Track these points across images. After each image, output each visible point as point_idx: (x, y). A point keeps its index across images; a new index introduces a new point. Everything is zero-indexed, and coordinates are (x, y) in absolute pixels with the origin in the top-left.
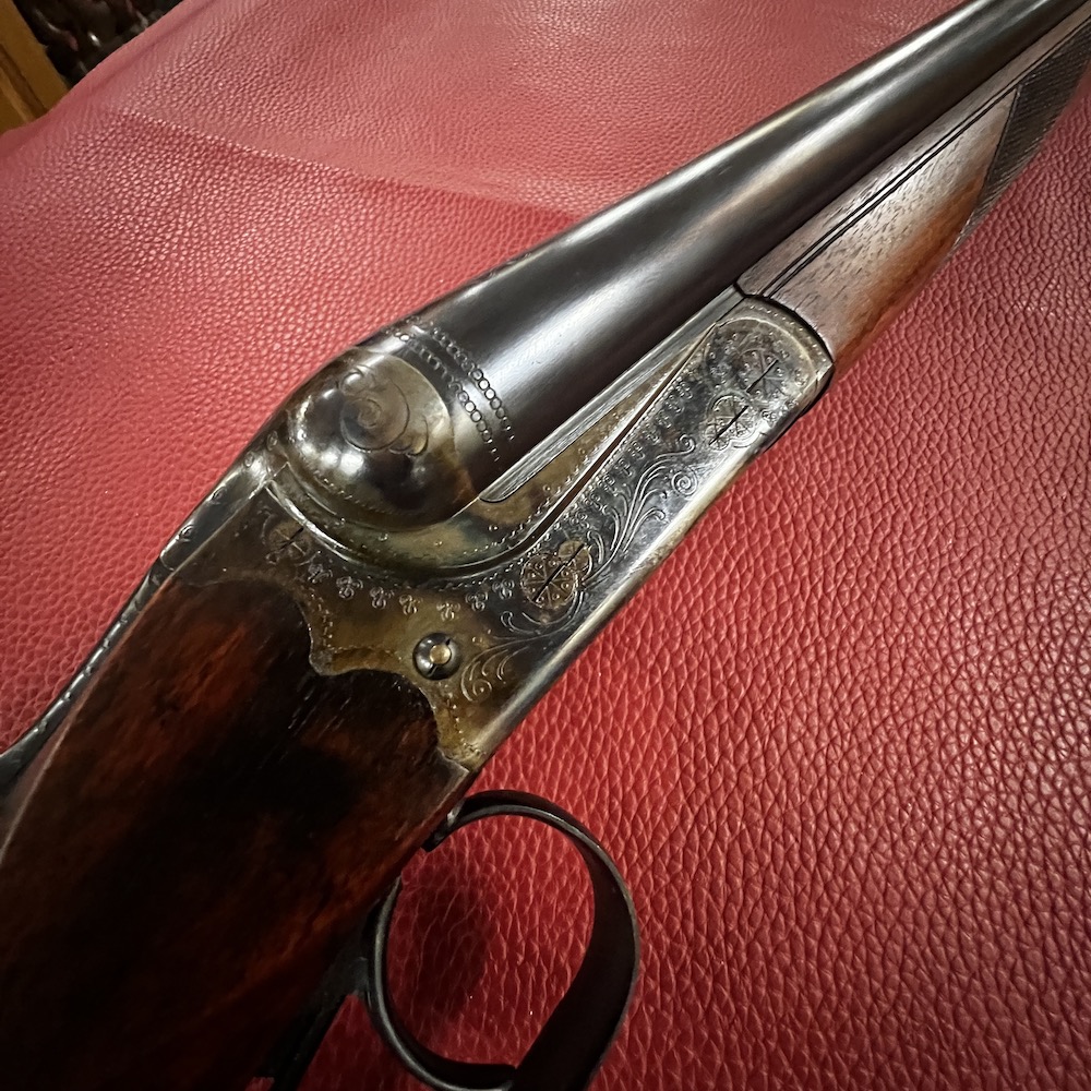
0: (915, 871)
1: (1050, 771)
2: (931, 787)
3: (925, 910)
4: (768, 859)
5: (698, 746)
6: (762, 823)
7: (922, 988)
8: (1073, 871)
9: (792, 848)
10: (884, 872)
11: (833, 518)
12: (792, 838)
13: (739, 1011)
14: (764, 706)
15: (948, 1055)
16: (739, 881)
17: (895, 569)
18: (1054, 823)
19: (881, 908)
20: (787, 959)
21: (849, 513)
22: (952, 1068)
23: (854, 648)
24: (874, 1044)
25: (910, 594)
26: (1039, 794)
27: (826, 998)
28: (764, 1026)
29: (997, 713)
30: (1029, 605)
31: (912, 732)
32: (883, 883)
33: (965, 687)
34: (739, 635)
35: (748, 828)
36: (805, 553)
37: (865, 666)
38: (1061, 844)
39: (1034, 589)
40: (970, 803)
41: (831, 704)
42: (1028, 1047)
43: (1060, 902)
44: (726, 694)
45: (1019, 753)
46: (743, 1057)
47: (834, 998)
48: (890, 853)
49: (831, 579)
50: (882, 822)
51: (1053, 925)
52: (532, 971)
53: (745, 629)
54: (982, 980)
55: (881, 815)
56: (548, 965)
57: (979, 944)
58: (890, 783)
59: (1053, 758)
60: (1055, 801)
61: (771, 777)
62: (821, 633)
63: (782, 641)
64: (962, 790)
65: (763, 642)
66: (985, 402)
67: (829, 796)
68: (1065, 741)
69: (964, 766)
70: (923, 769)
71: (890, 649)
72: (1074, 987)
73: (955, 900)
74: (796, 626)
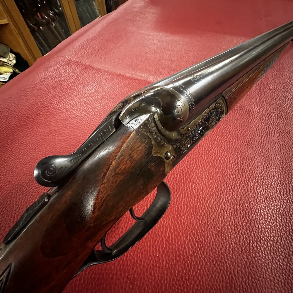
0: (217, 206)
2: (221, 192)
3: (218, 212)
4: (191, 203)
5: (179, 184)
6: (190, 197)
7: (216, 224)
8: (244, 207)
9: (195, 201)
10: (211, 206)
11: (207, 145)
13: (185, 227)
15: (220, 235)
16: (186, 206)
18: (242, 199)
19: (210, 212)
20: (193, 219)
22: (220, 237)
23: (209, 168)
24: (207, 233)
25: (220, 159)
26: (240, 194)
28: (189, 229)
29: (234, 181)
31: (218, 183)
32: (211, 208)
33: (229, 176)
35: (188, 198)
36: (201, 151)
38: (243, 202)
40: (228, 195)
42: (234, 234)
43: (242, 212)
45: (237, 187)
46: (185, 234)
47: (201, 226)
48: (213, 203)
50: (212, 198)
51: (240, 215)
57: (227, 218)
58: (214, 191)
59: (243, 189)
60: (243, 196)
61: (192, 190)
62: (203, 165)
63: (196, 166)
64: (226, 193)
65: (192, 166)
68: (246, 186)
70: (220, 189)
72: (242, 225)
73: (223, 211)
74: (198, 164)
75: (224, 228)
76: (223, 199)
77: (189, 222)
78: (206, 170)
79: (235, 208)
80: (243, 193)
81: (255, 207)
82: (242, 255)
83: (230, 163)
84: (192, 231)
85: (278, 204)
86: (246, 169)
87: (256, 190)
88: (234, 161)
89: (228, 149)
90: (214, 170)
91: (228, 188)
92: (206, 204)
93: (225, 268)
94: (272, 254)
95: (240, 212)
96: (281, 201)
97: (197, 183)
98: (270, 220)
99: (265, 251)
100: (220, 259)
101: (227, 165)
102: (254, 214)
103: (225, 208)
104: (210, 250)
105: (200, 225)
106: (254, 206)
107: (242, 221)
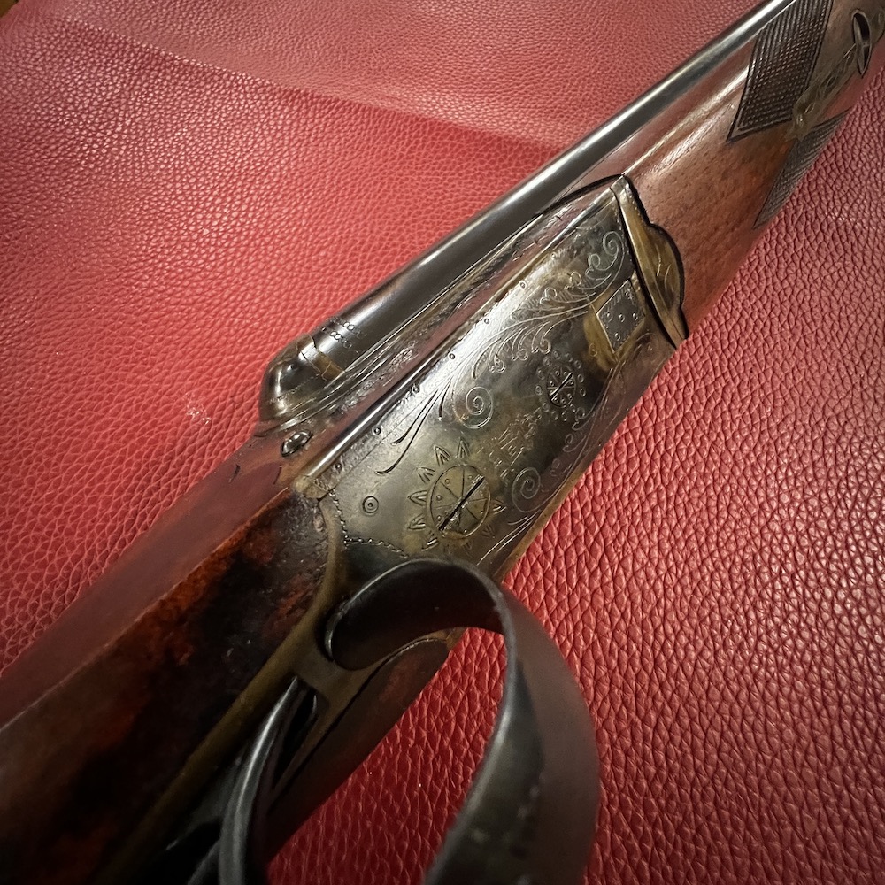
0: (732, 673)
1: (842, 595)
2: (747, 607)
3: (739, 704)
4: (614, 663)
5: (559, 573)
6: (611, 634)
7: (735, 765)
8: (856, 674)
9: (634, 655)
10: (707, 674)
11: (675, 388)
12: (634, 647)
14: (614, 541)
15: (753, 817)
16: (590, 681)
17: (724, 432)
19: (704, 702)
20: (628, 742)
21: (687, 385)
22: (756, 827)
23: (689, 495)
24: (695, 809)
25: (735, 452)
26: (833, 613)
27: (658, 773)
28: (608, 795)
29: (801, 549)
30: (831, 463)
31: (733, 562)
32: (706, 683)
33: (777, 528)
34: (595, 483)
35: (599, 638)
36: (650, 416)
37: (697, 510)
38: (849, 653)
39: (835, 449)
40: (777, 620)
41: (669, 540)
42: (816, 810)
43: (846, 697)
44: (583, 531)
45: (818, 581)
47: (665, 773)
48: (712, 659)
49: (671, 438)
50: (707, 634)
51: (840, 716)
52: (421, 753)
53: (600, 478)
54: (782, 760)
55: (706, 629)
56: (434, 747)
57: (781, 731)
58: (714, 604)
59: (845, 585)
60: (845, 619)
61: (619, 599)
62: (662, 482)
63: (630, 488)
64: (771, 609)
65: (614, 489)
66: (801, 296)
67: (665, 615)
68: (855, 571)
69: (774, 590)
70: (741, 593)
71: (718, 496)
72: (853, 763)
73: (763, 696)
74: (642, 476)
75: (771, 782)
76: (759, 638)
77: (608, 760)
78: (676, 506)
79: (814, 677)
80: (843, 604)
84: (623, 806)
92: (682, 665)
95: (840, 698)
97: (638, 567)
101: (767, 478)
103: (767, 684)
107: (850, 742)
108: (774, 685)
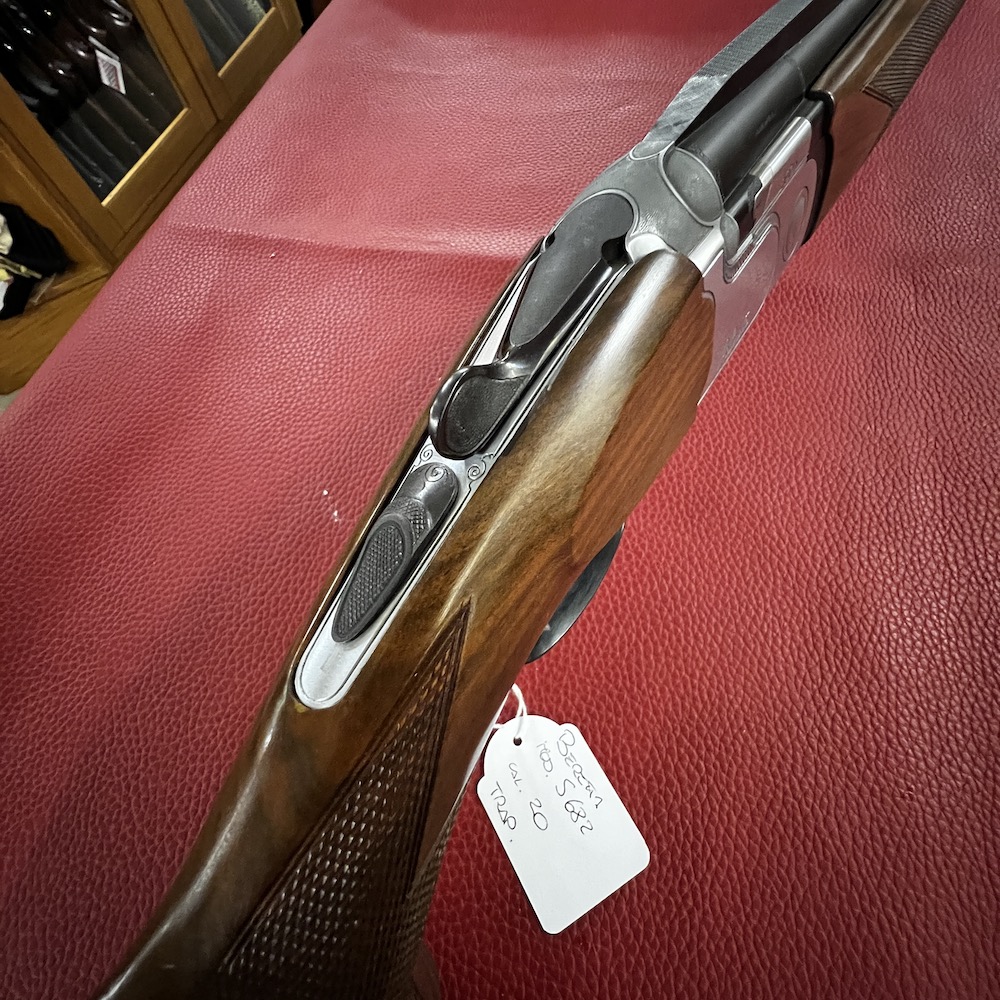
75: (781, 701)
76: (766, 611)
77: (670, 704)
79: (808, 632)
80: (826, 580)
81: (871, 617)
82: (846, 773)
83: (773, 490)
84: (683, 730)
85: (941, 594)
86: (826, 499)
87: (866, 563)
88: (784, 480)
89: (762, 446)
90: (726, 524)
91: (779, 574)
92: (714, 637)
93: (800, 818)
94: (938, 752)
95: (826, 642)
96: (950, 584)
97: (676, 576)
98: (922, 650)
99: (916, 747)
100: (781, 795)
101: (764, 499)
102: (870, 639)
103: (775, 641)
104: (746, 776)
105: (705, 707)
106: (865, 616)
107: (834, 670)
108: (780, 641)
